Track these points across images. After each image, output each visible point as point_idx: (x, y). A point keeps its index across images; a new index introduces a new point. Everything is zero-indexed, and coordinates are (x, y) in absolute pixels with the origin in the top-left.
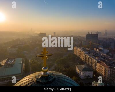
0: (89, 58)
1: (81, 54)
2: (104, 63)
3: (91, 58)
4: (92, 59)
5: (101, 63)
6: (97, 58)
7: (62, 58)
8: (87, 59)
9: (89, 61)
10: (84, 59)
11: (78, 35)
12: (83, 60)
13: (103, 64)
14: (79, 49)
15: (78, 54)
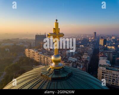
0: (44, 58)
1: (34, 55)
3: (47, 57)
7: (12, 64)
8: (43, 59)
10: (38, 59)
11: (23, 38)
12: (38, 61)
14: (32, 51)
15: (31, 56)
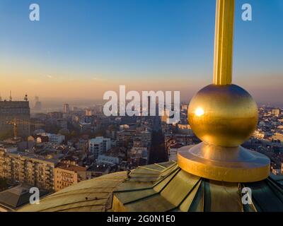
0: (25, 165)
2: (74, 163)
3: (34, 160)
4: (36, 163)
5: (66, 164)
6: (50, 157)
8: (20, 169)
9: (25, 172)
10: (5, 171)
13: (71, 168)
